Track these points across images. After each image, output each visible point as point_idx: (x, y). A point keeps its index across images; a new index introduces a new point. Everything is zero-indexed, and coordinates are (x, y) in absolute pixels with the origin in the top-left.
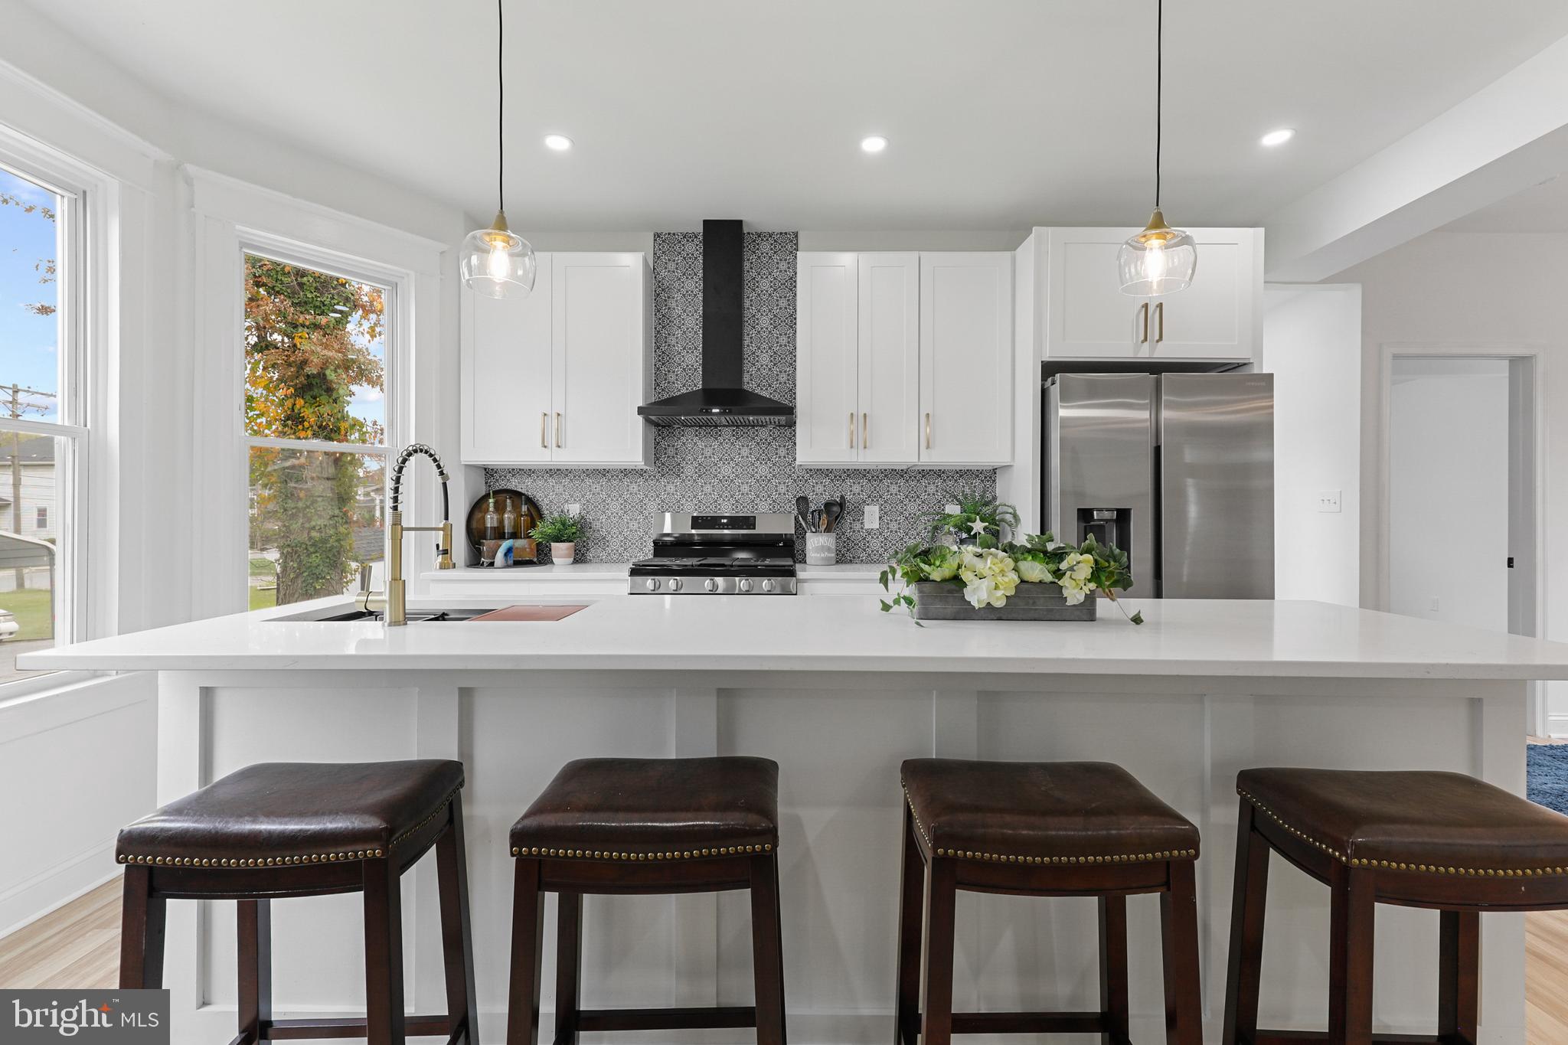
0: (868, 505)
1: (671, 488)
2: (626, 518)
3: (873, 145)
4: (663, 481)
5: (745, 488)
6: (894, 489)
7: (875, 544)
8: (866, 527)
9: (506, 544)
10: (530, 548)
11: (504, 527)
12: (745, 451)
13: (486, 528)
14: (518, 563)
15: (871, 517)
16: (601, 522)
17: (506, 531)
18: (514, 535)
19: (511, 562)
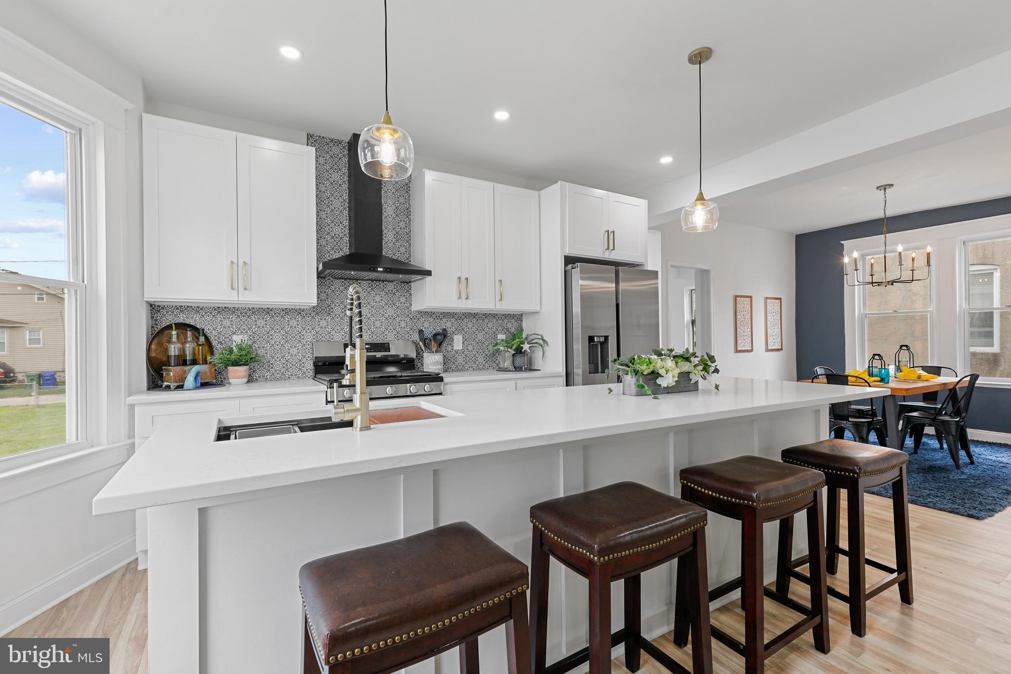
0: (456, 335)
1: (323, 323)
2: (287, 346)
3: (502, 115)
4: (317, 318)
5: (378, 324)
6: (470, 325)
7: (460, 359)
8: (455, 349)
9: (195, 369)
10: (210, 372)
11: (186, 355)
12: (378, 298)
13: (169, 357)
14: (205, 385)
15: (458, 343)
16: (263, 350)
17: (188, 358)
18: (194, 362)
19: (199, 384)
